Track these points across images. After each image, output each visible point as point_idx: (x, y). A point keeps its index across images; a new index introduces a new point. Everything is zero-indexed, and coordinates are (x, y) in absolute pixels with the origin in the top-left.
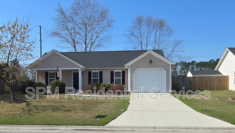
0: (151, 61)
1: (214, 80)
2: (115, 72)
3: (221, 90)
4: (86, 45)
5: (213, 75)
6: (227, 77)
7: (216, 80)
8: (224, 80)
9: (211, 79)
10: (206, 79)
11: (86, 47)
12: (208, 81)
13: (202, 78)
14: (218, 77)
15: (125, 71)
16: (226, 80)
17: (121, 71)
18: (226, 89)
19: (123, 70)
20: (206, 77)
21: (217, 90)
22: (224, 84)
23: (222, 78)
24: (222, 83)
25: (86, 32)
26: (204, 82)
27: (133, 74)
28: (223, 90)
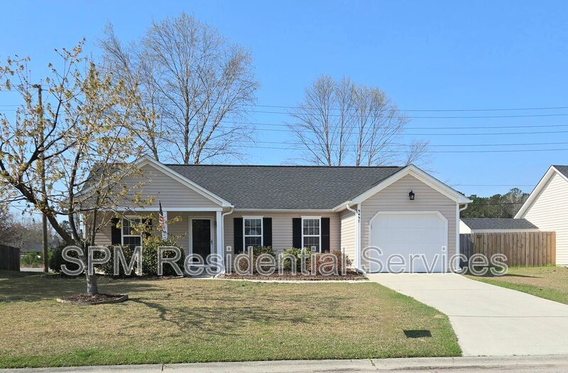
0: (411, 194)
1: (523, 243)
2: (304, 220)
3: (538, 265)
4: (186, 146)
5: (522, 231)
6: (550, 236)
7: (528, 241)
8: (545, 242)
9: (518, 241)
10: (505, 238)
11: (188, 153)
12: (511, 246)
13: (497, 236)
14: (532, 235)
15: (329, 219)
16: (549, 242)
17: (319, 218)
18: (550, 264)
19: (325, 216)
20: (505, 235)
21: (530, 264)
22: (545, 251)
23: (541, 238)
24: (541, 251)
25: (188, 111)
26: (502, 246)
27: (366, 226)
28: (543, 265)
